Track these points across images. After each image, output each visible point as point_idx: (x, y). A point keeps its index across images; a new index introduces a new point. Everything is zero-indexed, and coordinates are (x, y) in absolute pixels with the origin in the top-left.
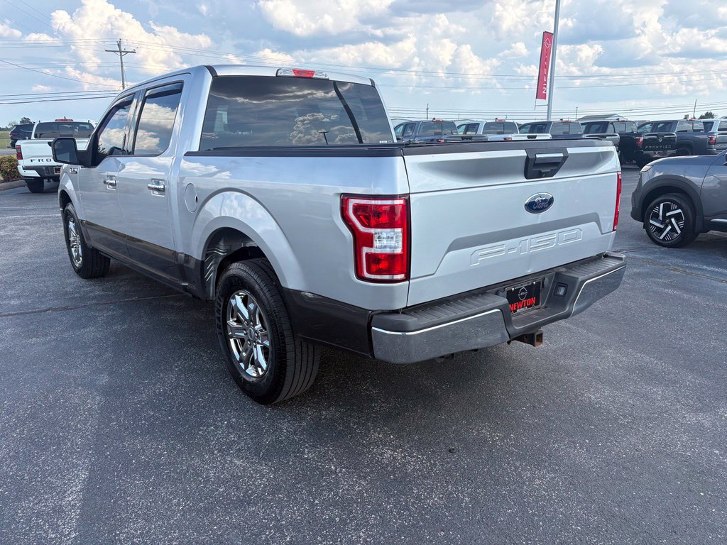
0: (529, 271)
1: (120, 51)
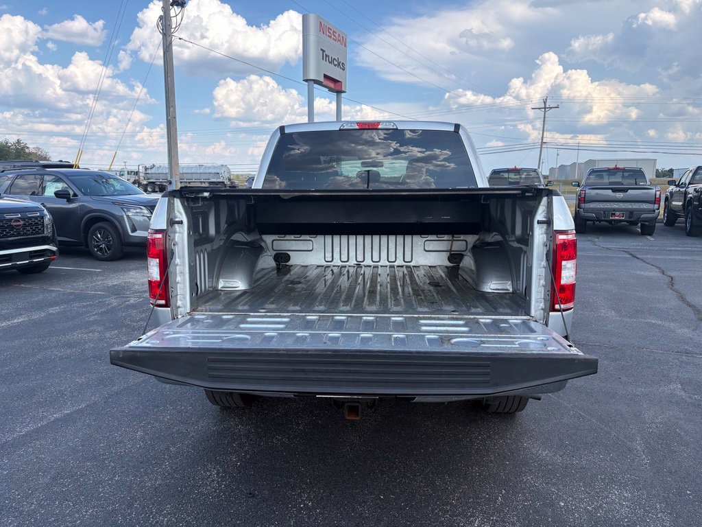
1: (545, 108)
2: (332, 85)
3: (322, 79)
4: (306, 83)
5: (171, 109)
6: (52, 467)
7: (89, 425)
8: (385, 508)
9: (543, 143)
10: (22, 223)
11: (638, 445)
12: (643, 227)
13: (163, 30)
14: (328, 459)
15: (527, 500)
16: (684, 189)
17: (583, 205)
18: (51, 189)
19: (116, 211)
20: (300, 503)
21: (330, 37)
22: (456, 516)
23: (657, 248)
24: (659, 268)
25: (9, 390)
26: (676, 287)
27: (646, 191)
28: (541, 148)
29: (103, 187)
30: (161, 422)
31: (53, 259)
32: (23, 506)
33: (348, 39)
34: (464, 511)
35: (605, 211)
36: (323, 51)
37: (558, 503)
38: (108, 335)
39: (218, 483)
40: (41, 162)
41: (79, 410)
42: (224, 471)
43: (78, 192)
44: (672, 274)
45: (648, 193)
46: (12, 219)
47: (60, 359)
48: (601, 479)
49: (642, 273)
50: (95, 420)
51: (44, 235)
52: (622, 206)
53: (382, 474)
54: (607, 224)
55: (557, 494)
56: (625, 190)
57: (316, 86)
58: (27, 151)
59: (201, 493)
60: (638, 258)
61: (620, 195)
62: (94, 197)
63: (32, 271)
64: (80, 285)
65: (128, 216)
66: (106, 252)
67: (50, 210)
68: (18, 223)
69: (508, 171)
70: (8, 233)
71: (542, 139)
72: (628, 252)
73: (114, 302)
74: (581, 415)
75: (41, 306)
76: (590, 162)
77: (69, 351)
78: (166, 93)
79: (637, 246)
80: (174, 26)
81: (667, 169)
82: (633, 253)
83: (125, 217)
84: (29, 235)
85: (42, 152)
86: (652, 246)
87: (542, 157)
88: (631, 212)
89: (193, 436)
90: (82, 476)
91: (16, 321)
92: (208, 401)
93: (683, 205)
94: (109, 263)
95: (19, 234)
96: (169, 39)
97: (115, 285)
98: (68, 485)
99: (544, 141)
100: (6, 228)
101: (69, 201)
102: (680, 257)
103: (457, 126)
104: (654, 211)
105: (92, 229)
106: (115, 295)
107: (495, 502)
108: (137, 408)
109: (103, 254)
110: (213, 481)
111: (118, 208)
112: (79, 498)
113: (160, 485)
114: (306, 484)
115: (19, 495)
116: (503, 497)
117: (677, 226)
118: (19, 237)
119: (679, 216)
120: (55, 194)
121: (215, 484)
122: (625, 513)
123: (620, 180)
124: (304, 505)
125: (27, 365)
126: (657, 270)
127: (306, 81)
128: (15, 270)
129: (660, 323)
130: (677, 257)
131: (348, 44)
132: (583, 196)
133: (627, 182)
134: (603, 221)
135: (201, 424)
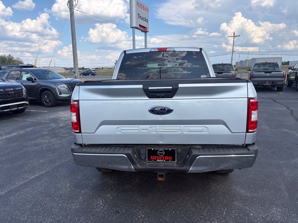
0: (161, 143)
1: (234, 36)
2: (143, 29)
3: (138, 27)
4: (132, 29)
5: (74, 41)
6: (32, 201)
7: (47, 181)
8: (175, 217)
9: (233, 51)
10: (13, 92)
11: (283, 187)
12: (278, 88)
13: (70, 7)
14: (149, 195)
15: (236, 213)
16: (296, 71)
17: (252, 79)
18: (25, 77)
19: (53, 86)
20: (139, 215)
21: (142, 8)
22: (206, 221)
23: (284, 97)
24: (286, 106)
25: (12, 166)
26: (294, 115)
27: (279, 72)
28: (232, 53)
29: (47, 76)
30: (77, 179)
31: (27, 107)
32: (21, 218)
33: (149, 9)
34: (209, 218)
35: (262, 81)
36: (139, 14)
37: (250, 214)
38: (52, 140)
39: (103, 206)
40: (20, 65)
41: (42, 174)
42: (105, 201)
43: (36, 78)
44: (292, 109)
45: (280, 73)
46: (9, 91)
47: (33, 152)
48: (268, 203)
49: (279, 108)
50: (49, 179)
51: (23, 97)
52: (269, 79)
53: (173, 202)
54: (262, 87)
55: (249, 210)
56: (270, 72)
57: (136, 29)
58: (13, 59)
59: (96, 212)
60: (276, 102)
61: (268, 74)
62: (43, 80)
63: (19, 113)
64: (39, 118)
65: (58, 88)
66: (49, 103)
67: (25, 86)
68: (12, 93)
69: (219, 65)
70: (8, 97)
71: (233, 50)
72: (272, 99)
73: (53, 125)
74: (257, 174)
75: (23, 128)
76: (254, 59)
77: (36, 148)
78: (72, 34)
79: (276, 96)
80: (74, 5)
81: (287, 61)
82: (274, 100)
83: (57, 88)
84: (16, 97)
85: (19, 60)
86: (282, 96)
87: (233, 58)
88: (273, 82)
89: (91, 186)
90: (45, 204)
91: (13, 135)
92: (96, 170)
93: (295, 78)
94: (50, 108)
95: (12, 97)
96: (72, 11)
97: (53, 118)
98: (40, 208)
99: (234, 51)
100: (7, 95)
101: (33, 82)
102: (295, 101)
103: (201, 49)
104: (283, 81)
105: (43, 94)
106: (54, 122)
107: (223, 214)
108: (67, 173)
109: (48, 104)
110: (101, 206)
111: (54, 84)
112: (44, 215)
113: (78, 208)
114: (141, 206)
115: (19, 213)
116: (226, 212)
117: (292, 87)
118: (12, 98)
119: (293, 83)
120: (27, 79)
121: (102, 207)
122: (279, 218)
123: (268, 68)
124: (141, 216)
125: (19, 154)
126: (285, 107)
127: (132, 27)
128: (11, 112)
129: (288, 131)
130: (293, 101)
131: (149, 12)
132: (252, 75)
133: (271, 69)
134: (261, 85)
135: (94, 180)
